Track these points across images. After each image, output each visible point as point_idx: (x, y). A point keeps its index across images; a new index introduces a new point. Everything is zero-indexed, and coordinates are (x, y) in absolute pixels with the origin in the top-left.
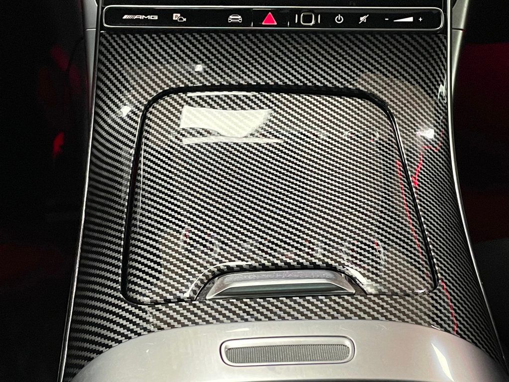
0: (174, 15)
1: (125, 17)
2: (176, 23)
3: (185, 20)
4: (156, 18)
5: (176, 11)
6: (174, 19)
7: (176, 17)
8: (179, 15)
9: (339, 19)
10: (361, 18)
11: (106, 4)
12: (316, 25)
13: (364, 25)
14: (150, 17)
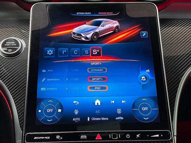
0: (57, 136)
1: (35, 138)
2: (58, 140)
3: (62, 138)
4: (49, 138)
5: (58, 134)
6: (57, 138)
7: (58, 137)
8: (59, 136)
9: (128, 136)
10: (137, 136)
11: (26, 132)
12: (119, 139)
13: (138, 138)
14: (46, 138)
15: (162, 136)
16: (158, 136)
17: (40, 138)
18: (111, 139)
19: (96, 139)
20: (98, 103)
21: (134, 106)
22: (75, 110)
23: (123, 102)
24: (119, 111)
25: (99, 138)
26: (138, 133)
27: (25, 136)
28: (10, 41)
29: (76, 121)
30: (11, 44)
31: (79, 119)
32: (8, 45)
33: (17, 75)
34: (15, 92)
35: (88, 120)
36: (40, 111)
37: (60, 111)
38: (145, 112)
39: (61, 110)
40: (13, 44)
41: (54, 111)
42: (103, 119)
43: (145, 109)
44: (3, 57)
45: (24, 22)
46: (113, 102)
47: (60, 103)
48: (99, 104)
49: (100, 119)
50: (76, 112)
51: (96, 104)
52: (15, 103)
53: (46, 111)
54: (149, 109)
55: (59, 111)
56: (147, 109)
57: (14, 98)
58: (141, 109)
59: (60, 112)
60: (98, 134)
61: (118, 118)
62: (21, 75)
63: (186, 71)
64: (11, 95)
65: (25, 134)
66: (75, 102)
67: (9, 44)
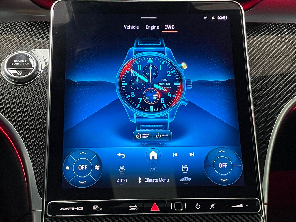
0: (94, 206)
1: (62, 209)
3: (101, 209)
4: (82, 208)
5: (95, 204)
6: (94, 209)
8: (97, 206)
9: (198, 206)
10: (211, 206)
11: (48, 199)
12: (184, 210)
13: (213, 210)
14: (78, 208)
15: (247, 206)
16: (241, 206)
17: (69, 209)
18: (173, 211)
19: (151, 210)
20: (153, 157)
21: (207, 161)
22: (120, 167)
23: (191, 154)
24: (185, 169)
25: (155, 209)
26: (212, 202)
27: (46, 206)
28: (20, 58)
29: (122, 183)
30: (21, 62)
31: (125, 180)
32: (17, 64)
33: (31, 111)
34: (28, 137)
35: (140, 182)
36: (68, 168)
37: (97, 167)
38: (224, 170)
39: (99, 167)
40: (24, 62)
41: (89, 168)
42: (161, 180)
43: (222, 165)
44: (9, 82)
45: (40, 27)
46: (176, 155)
47: (97, 156)
48: (156, 158)
49: (157, 180)
50: (122, 170)
51: (151, 158)
52: (30, 154)
53: (76, 167)
54: (229, 166)
55: (96, 169)
56: (226, 165)
57: (28, 146)
58: (217, 166)
59: (98, 169)
60: (155, 203)
61: (183, 179)
62: (37, 111)
63: (284, 106)
64: (24, 141)
65: (46, 203)
66: (119, 155)
67: (19, 62)
